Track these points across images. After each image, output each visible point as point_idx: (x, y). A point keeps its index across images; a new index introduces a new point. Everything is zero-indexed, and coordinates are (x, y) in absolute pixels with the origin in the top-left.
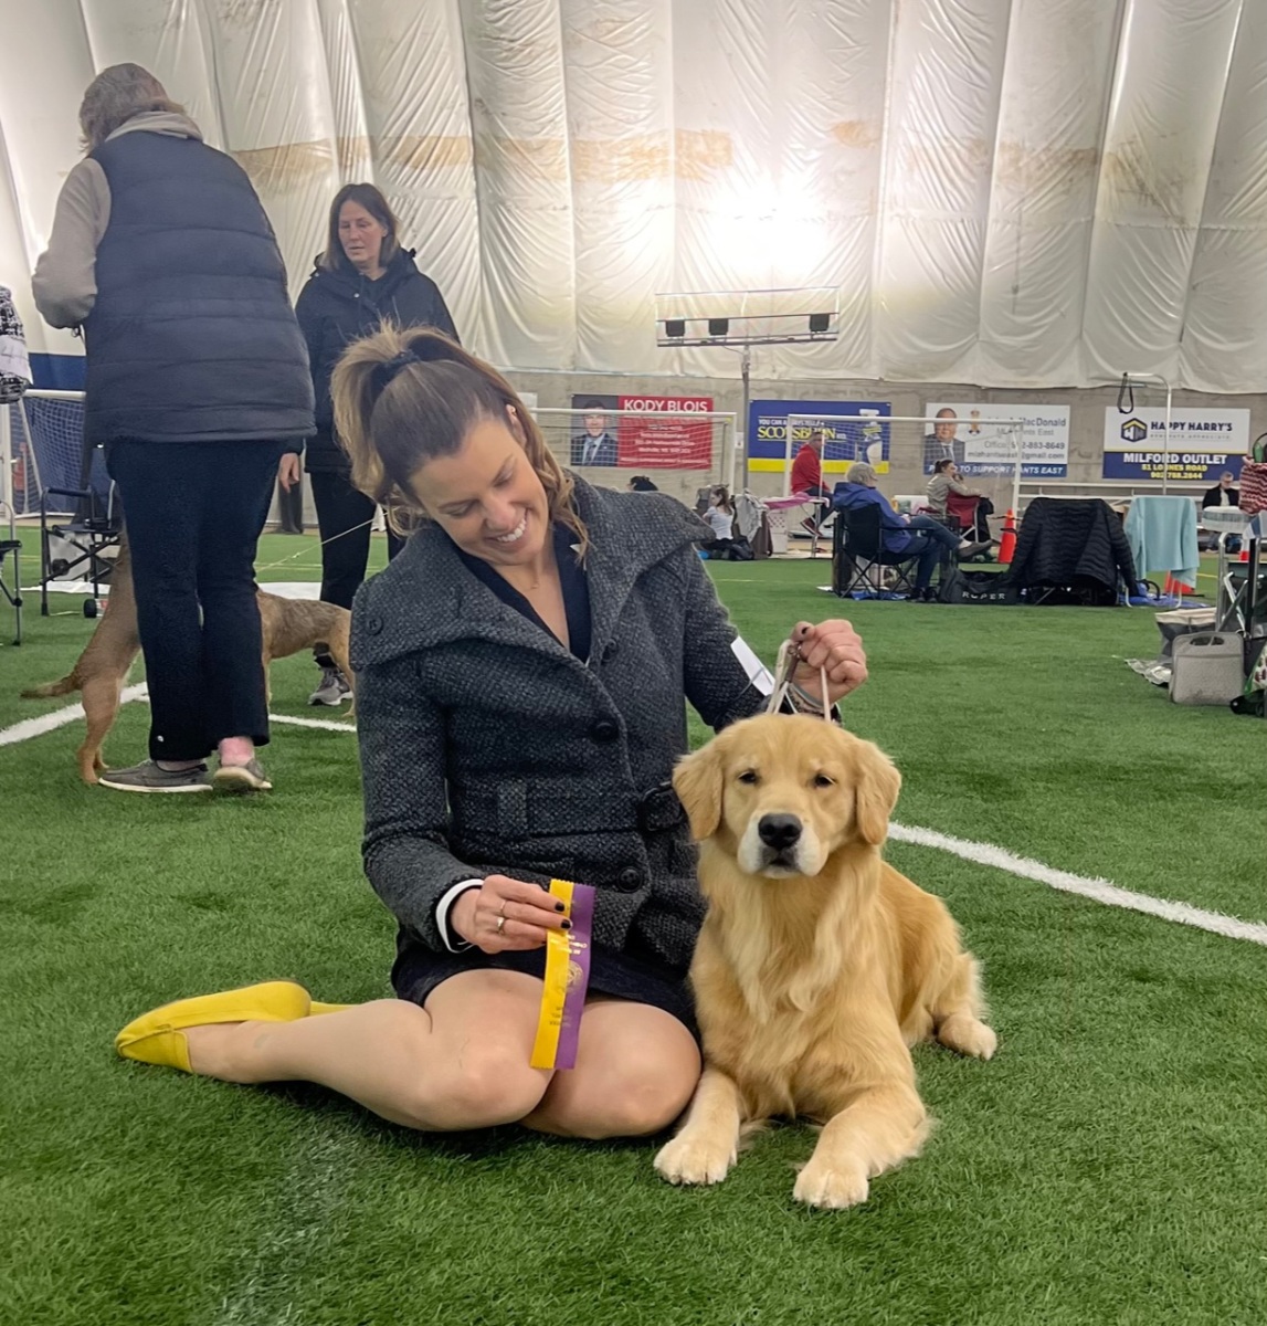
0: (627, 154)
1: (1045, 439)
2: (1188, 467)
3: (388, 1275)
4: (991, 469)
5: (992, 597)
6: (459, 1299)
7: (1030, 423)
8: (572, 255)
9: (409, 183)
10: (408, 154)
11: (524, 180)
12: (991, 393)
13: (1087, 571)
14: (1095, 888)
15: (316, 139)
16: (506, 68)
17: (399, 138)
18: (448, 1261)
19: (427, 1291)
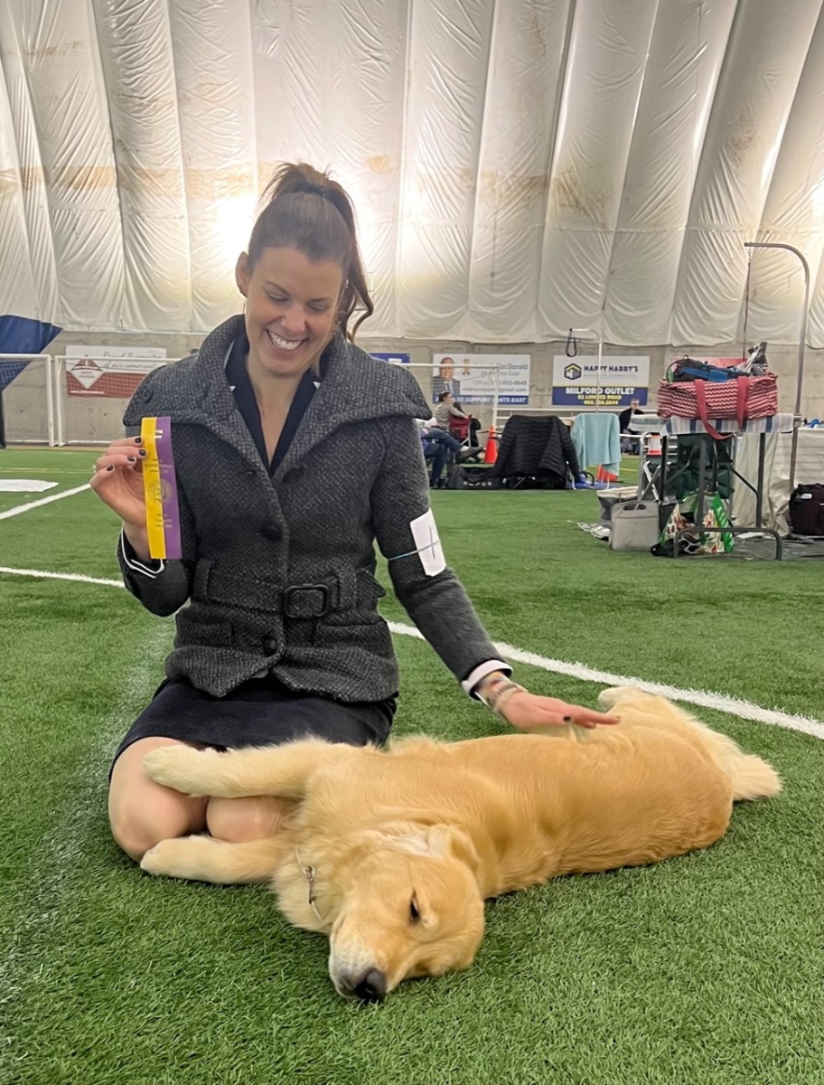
0: (224, 179)
1: (514, 379)
2: (609, 397)
3: (111, 943)
4: (477, 399)
5: (484, 484)
6: (164, 957)
7: (503, 367)
8: (188, 251)
9: (72, 200)
10: (70, 179)
11: (153, 198)
12: (477, 347)
13: (548, 466)
14: (575, 670)
15: (5, 169)
16: (138, 118)
17: (64, 168)
18: (154, 931)
19: (140, 952)
